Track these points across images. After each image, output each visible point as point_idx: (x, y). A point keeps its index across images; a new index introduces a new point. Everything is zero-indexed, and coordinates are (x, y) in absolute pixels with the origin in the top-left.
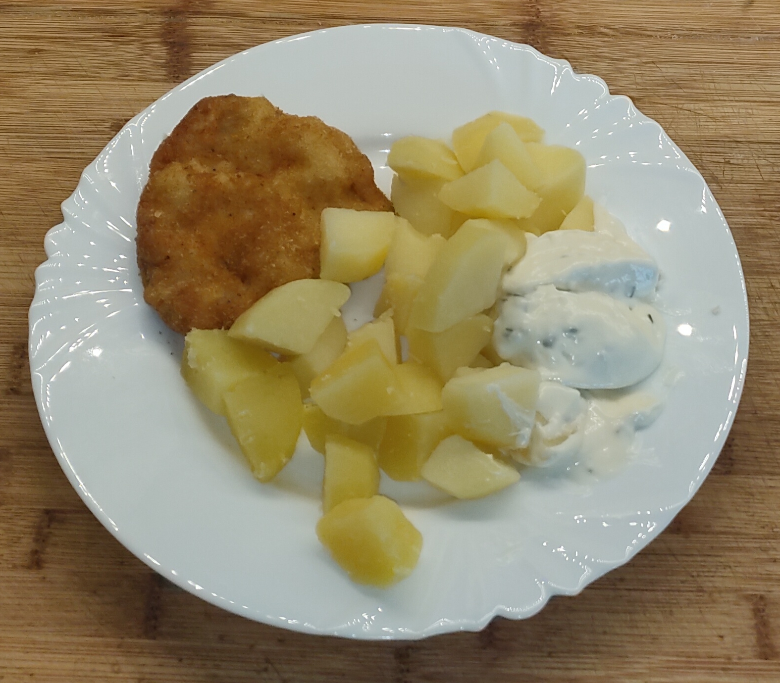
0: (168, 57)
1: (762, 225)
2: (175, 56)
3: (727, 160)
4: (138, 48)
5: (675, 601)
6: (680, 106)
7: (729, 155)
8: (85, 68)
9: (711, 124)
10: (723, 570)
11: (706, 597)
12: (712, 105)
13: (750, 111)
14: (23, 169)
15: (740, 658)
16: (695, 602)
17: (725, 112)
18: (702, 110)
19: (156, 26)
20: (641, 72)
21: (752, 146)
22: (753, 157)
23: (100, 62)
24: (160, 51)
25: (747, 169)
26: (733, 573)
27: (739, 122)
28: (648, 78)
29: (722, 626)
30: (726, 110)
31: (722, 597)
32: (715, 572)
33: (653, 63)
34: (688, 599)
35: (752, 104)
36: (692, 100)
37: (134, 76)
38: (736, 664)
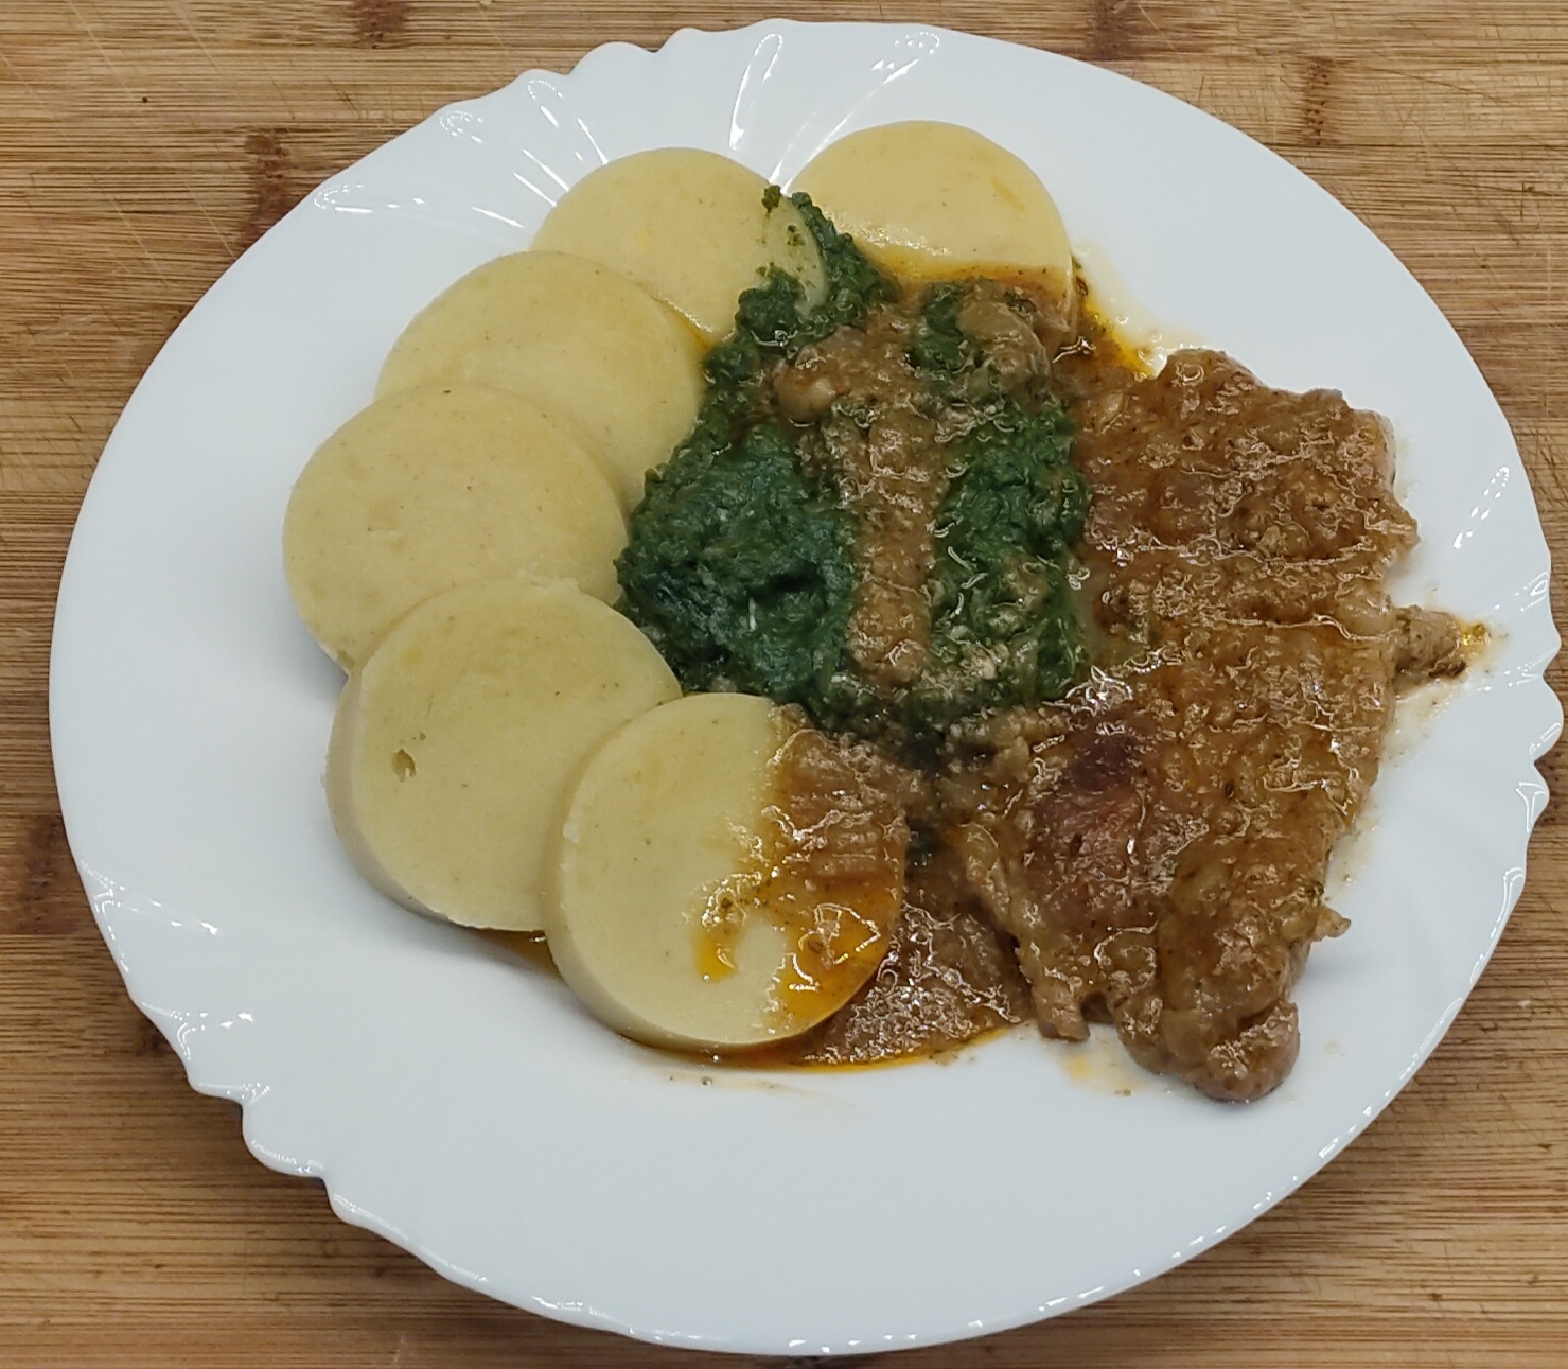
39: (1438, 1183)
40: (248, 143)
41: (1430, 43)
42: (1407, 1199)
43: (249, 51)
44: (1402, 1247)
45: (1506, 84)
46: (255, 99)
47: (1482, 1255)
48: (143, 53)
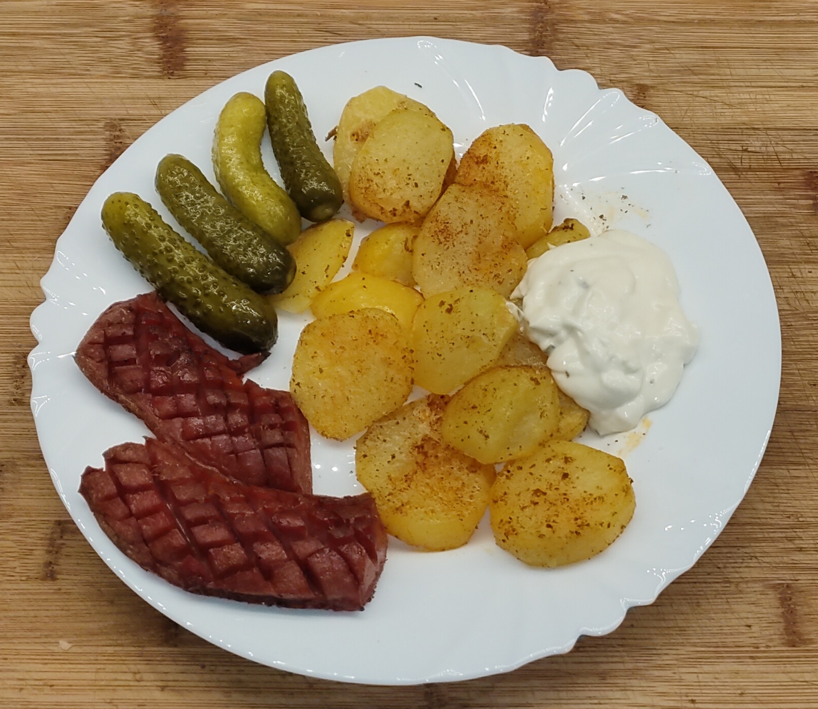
0: (161, 52)
1: (782, 213)
2: (168, 51)
3: (744, 148)
4: (128, 43)
5: (702, 593)
6: (695, 93)
7: (747, 142)
8: (74, 66)
9: (728, 112)
10: (750, 561)
11: (733, 588)
12: (728, 91)
13: (767, 97)
14: (15, 173)
15: (767, 646)
16: (722, 592)
17: (742, 99)
18: (717, 96)
19: (147, 20)
20: (654, 59)
21: (769, 132)
22: (771, 144)
23: (90, 59)
24: (152, 46)
25: (765, 157)
26: (759, 563)
27: (756, 109)
28: (663, 64)
29: (750, 615)
30: (742, 96)
31: (749, 588)
32: (742, 563)
33: (667, 49)
34: (715, 591)
35: (769, 89)
36: (708, 87)
37: (126, 73)
38: (764, 652)
39: (695, 645)
40: (105, 126)
41: (696, 77)
42: (679, 652)
43: (107, 80)
44: (677, 676)
45: (734, 97)
46: (109, 104)
47: (716, 680)
48: (53, 81)
